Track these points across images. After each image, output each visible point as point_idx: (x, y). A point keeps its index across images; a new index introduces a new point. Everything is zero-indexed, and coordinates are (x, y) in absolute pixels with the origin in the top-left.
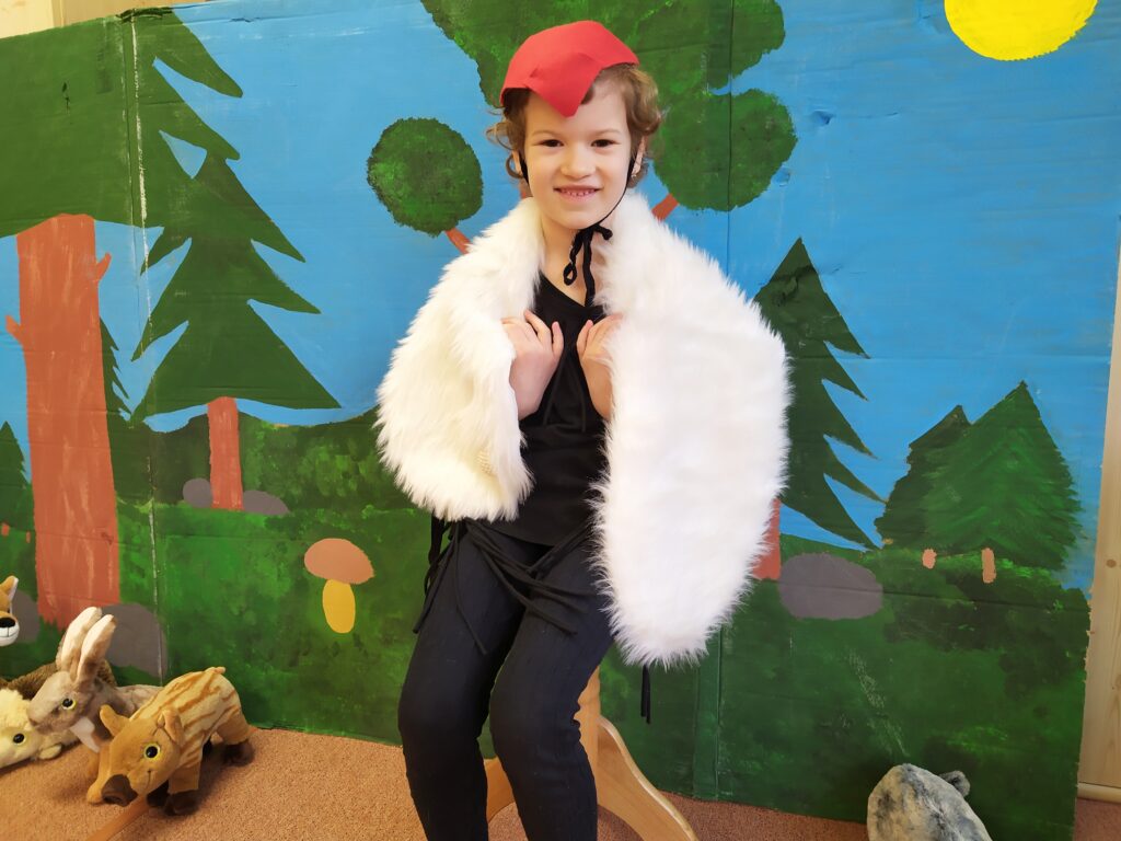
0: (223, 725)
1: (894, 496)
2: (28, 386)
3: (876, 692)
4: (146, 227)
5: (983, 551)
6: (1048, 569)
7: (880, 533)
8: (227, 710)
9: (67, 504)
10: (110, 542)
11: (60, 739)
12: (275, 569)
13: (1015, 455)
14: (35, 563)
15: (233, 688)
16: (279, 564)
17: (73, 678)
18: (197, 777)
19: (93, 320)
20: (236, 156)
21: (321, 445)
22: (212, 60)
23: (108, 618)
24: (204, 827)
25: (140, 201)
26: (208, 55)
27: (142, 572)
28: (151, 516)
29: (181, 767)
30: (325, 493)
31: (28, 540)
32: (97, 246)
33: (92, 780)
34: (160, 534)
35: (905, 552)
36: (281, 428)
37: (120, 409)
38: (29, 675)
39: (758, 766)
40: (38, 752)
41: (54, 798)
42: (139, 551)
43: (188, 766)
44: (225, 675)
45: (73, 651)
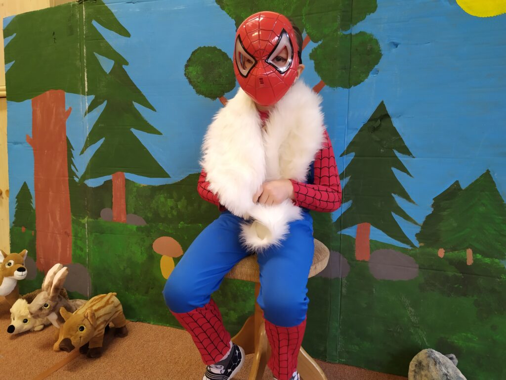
0: (115, 318)
1: (425, 223)
2: (35, 166)
3: (414, 315)
4: (87, 95)
5: (467, 250)
6: (499, 259)
7: (418, 240)
8: (116, 312)
9: (50, 218)
10: (68, 236)
11: (43, 322)
12: (140, 250)
13: (483, 205)
14: (36, 244)
15: (119, 302)
16: (142, 247)
17: (49, 294)
18: (102, 341)
19: (63, 137)
20: (127, 64)
21: (161, 194)
22: (117, 20)
23: (65, 268)
24: (104, 364)
25: (85, 84)
26: (116, 18)
27: (82, 249)
28: (86, 225)
29: (95, 337)
30: (162, 216)
31: (33, 234)
32: (66, 104)
33: (56, 341)
34: (90, 232)
35: (429, 250)
36: (144, 186)
37: (74, 177)
38: (31, 293)
39: (357, 348)
40: (34, 327)
41: (39, 348)
42: (81, 240)
43: (98, 336)
44: (116, 296)
45: (49, 283)
